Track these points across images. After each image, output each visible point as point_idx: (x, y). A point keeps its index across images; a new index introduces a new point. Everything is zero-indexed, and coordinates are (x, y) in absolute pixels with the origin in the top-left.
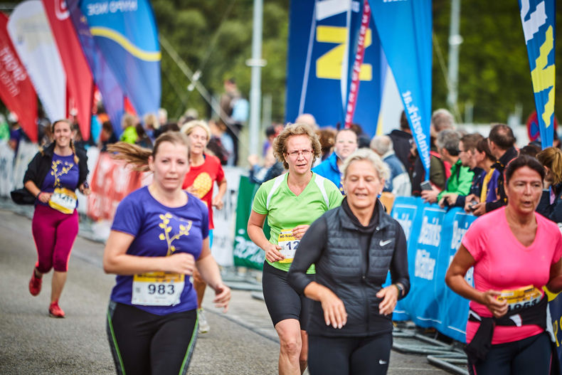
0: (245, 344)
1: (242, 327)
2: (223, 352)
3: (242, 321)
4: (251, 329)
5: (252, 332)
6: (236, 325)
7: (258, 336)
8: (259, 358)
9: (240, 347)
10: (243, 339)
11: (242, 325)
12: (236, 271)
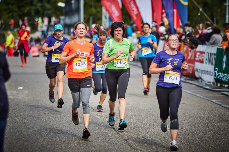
0: (217, 110)
1: (216, 105)
2: (208, 113)
3: (216, 102)
4: (220, 105)
5: (220, 106)
6: (214, 104)
7: (222, 107)
8: (221, 115)
9: (215, 111)
10: (216, 108)
11: (217, 104)
12: (217, 85)
